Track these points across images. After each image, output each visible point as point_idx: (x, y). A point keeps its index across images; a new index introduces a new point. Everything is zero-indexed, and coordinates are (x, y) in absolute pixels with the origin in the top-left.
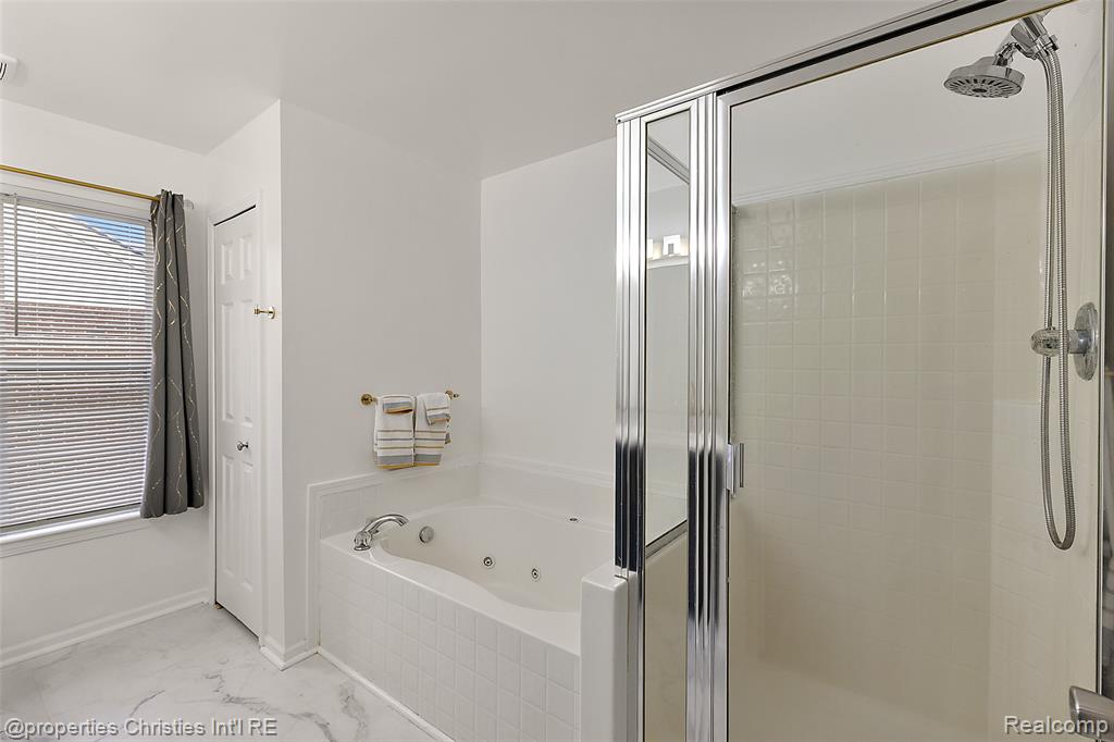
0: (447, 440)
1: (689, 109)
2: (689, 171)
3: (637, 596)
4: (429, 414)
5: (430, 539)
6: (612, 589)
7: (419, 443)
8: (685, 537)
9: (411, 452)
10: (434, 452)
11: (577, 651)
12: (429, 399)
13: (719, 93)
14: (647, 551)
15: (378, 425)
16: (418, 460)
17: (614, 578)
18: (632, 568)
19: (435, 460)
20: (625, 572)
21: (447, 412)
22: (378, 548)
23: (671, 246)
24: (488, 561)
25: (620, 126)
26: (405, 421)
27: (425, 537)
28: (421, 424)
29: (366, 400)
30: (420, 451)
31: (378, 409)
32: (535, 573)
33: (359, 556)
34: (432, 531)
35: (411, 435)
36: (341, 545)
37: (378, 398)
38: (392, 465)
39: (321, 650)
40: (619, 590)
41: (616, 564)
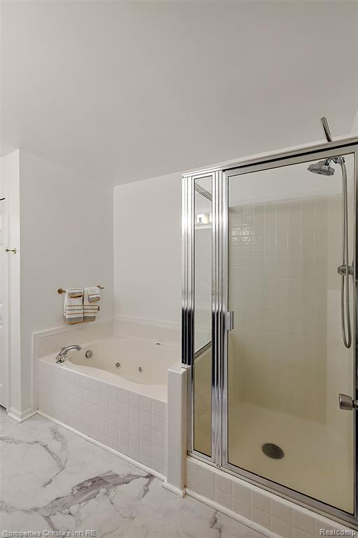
0: (99, 309)
1: (211, 176)
2: (212, 195)
3: (191, 377)
4: (90, 297)
5: (90, 356)
6: (181, 373)
7: (86, 311)
8: (211, 348)
9: (82, 315)
10: (93, 315)
11: (166, 401)
12: (91, 290)
13: (224, 171)
14: (195, 356)
15: (66, 303)
16: (85, 319)
17: (182, 369)
18: (189, 364)
19: (93, 319)
20: (186, 366)
21: (98, 296)
22: (67, 362)
23: (200, 219)
24: (118, 365)
25: (183, 179)
26: (79, 301)
27: (88, 355)
28: (86, 302)
29: (60, 291)
30: (86, 315)
31: (66, 296)
32: (140, 369)
33: (59, 366)
34: (91, 352)
35: (81, 307)
36: (50, 360)
37: (66, 291)
38: (72, 322)
39: (39, 412)
40: (184, 373)
41: (183, 362)
